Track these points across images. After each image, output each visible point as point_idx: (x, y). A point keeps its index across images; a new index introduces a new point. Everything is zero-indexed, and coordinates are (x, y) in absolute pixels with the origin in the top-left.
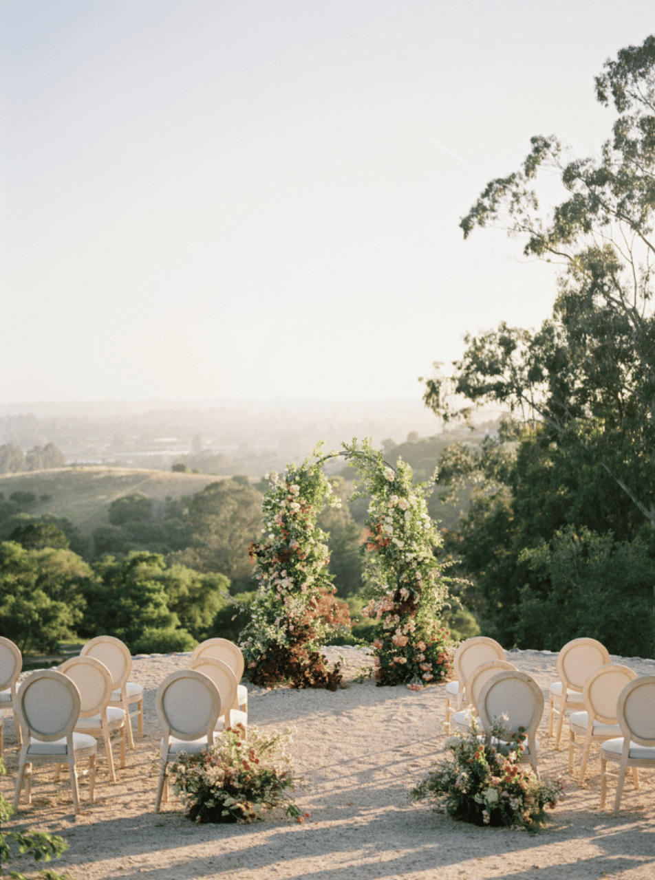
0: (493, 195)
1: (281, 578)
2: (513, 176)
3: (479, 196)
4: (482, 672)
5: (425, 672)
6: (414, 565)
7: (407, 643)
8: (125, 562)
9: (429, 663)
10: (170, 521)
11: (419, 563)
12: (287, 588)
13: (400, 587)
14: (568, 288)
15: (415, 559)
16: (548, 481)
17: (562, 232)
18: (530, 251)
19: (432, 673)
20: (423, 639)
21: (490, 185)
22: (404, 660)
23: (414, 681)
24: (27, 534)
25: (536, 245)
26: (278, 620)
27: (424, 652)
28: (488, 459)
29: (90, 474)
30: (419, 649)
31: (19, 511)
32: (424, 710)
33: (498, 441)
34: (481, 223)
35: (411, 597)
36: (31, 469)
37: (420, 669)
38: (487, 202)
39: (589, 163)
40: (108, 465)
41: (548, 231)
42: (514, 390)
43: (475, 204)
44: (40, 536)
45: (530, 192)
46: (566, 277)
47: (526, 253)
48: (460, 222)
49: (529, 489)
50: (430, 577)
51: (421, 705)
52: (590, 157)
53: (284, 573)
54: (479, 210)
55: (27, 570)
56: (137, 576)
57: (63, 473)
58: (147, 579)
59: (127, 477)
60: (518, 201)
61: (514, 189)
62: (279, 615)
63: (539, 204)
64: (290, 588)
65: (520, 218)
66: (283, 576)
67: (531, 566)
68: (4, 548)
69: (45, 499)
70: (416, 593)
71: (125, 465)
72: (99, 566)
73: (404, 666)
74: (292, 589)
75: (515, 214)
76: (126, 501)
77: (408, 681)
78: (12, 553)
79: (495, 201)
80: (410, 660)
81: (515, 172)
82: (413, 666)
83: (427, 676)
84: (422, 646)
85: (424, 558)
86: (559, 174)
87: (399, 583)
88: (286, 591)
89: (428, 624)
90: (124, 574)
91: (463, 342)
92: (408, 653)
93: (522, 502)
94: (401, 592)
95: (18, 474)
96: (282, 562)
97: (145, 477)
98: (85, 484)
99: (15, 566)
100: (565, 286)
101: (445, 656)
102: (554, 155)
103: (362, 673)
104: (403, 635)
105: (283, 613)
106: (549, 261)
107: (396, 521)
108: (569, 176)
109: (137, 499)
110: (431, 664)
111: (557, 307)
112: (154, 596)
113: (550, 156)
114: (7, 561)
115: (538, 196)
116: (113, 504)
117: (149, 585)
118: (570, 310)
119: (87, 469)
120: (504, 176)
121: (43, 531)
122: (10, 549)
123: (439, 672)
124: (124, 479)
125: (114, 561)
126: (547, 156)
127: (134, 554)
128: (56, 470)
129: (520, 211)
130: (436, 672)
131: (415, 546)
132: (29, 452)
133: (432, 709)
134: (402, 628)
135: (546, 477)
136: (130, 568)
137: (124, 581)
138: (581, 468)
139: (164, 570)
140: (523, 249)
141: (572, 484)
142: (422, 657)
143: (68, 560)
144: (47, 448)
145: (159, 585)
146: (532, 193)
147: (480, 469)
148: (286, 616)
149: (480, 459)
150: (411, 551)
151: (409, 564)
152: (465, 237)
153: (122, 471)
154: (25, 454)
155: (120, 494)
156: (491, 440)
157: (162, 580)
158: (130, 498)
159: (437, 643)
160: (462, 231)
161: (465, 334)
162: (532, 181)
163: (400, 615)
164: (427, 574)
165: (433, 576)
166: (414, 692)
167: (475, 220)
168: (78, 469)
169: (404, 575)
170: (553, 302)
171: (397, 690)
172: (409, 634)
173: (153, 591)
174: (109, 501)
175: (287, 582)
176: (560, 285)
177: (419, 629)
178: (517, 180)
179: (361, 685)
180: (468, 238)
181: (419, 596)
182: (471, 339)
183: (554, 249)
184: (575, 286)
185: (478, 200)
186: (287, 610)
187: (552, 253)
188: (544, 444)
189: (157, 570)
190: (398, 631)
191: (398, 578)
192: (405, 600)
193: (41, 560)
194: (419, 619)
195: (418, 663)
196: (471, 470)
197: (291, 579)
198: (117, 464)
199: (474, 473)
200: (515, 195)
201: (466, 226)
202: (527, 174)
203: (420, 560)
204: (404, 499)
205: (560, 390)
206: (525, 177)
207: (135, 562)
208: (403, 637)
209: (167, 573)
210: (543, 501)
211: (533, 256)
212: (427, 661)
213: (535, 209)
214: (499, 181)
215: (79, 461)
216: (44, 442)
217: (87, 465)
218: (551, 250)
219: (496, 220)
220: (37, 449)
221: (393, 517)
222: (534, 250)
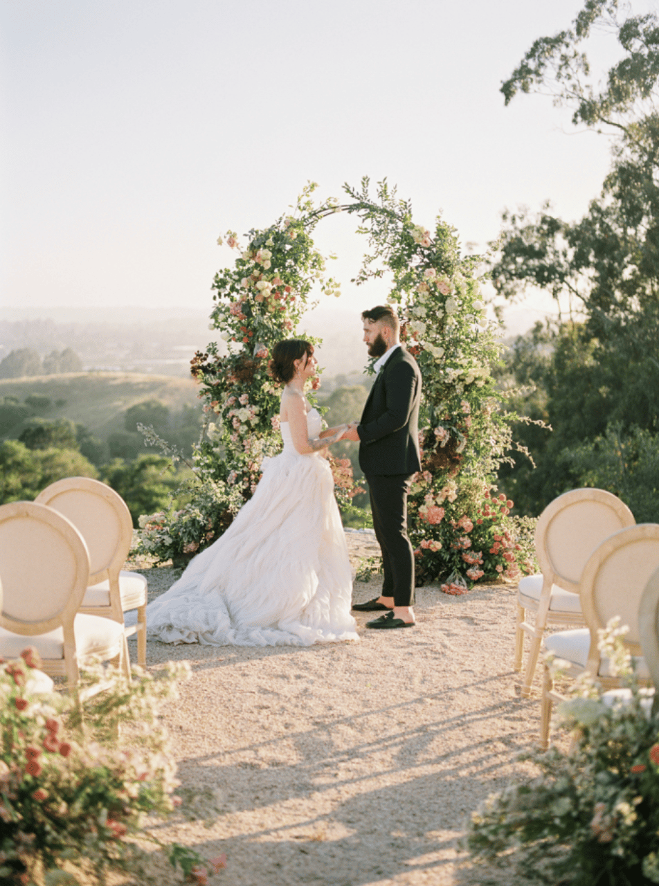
0: (539, 56)
1: (239, 406)
2: (563, 34)
3: (523, 56)
4: (617, 549)
5: (470, 566)
6: (459, 388)
7: (443, 519)
8: (133, 465)
9: (477, 551)
10: (187, 429)
11: (467, 388)
12: (248, 423)
13: (434, 426)
14: (623, 158)
15: (461, 379)
16: (589, 380)
17: (618, 94)
18: (579, 119)
19: (482, 567)
20: (468, 514)
21: (536, 44)
22: (437, 546)
23: (454, 580)
24: (35, 437)
25: (587, 112)
26: (233, 474)
27: (469, 535)
28: (520, 361)
29: (106, 380)
30: (461, 529)
31: (34, 415)
32: (472, 627)
33: (532, 343)
34: (525, 89)
35: (453, 442)
36: (48, 373)
37: (462, 561)
38: (532, 64)
39: (650, 20)
40: (126, 371)
41: (601, 97)
42: (557, 276)
43: (518, 66)
44: (50, 439)
45: (581, 54)
46: (622, 145)
47: (575, 121)
48: (501, 86)
49: (567, 390)
50: (485, 411)
51: (465, 618)
52: (652, 12)
53: (243, 399)
54: (523, 73)
55: (30, 471)
56: (144, 480)
57: (79, 378)
58: (156, 483)
59: (145, 383)
60: (567, 64)
61: (563, 48)
62: (235, 468)
63: (590, 69)
64: (253, 424)
65: (568, 83)
66: (242, 403)
67: (573, 467)
68: (6, 447)
69: (60, 403)
70: (461, 435)
71: (144, 372)
72: (106, 469)
73: (436, 555)
74: (257, 425)
75: (563, 79)
76: (143, 408)
77: (443, 579)
78: (14, 453)
79: (541, 64)
80: (447, 547)
81: (566, 31)
82: (452, 555)
83: (475, 573)
84: (467, 523)
85: (476, 379)
86: (616, 31)
87: (432, 418)
88: (246, 428)
89: (477, 488)
90: (133, 477)
91: (501, 219)
92: (444, 534)
93: (559, 404)
94: (436, 432)
95: (34, 379)
96: (242, 382)
97: (162, 384)
98: (101, 389)
99: (18, 466)
100: (619, 156)
101: (504, 541)
102: (610, 12)
103: (369, 566)
104: (436, 505)
105: (241, 465)
106: (599, 132)
107: (432, 315)
108: (627, 33)
109: (153, 405)
110: (480, 554)
111: (607, 185)
112: (163, 501)
113: (605, 13)
114: (9, 462)
115: (589, 60)
116: (130, 411)
117: (157, 489)
118: (625, 182)
119: (104, 375)
120: (552, 34)
121: (53, 434)
122: (12, 449)
123: (494, 567)
124: (141, 386)
125: (122, 464)
126: (602, 13)
127: (143, 457)
128: (72, 375)
129: (569, 77)
130: (490, 566)
131: (462, 359)
132: (46, 358)
133: (487, 626)
134: (435, 494)
135: (587, 377)
136: (139, 471)
137: (132, 485)
138: (627, 366)
139: (175, 474)
140: (571, 117)
141: (616, 384)
142: (467, 542)
143: (73, 461)
144: (64, 353)
145: (167, 490)
146: (583, 56)
147: (511, 373)
148: (245, 469)
149: (512, 362)
150: (455, 366)
151: (450, 387)
152: (506, 103)
153: (139, 378)
154: (42, 359)
155: (137, 400)
156: (524, 342)
157: (172, 485)
158: (147, 405)
159: (491, 520)
160: (502, 97)
161: (503, 211)
162: (584, 40)
163: (433, 473)
164: (479, 406)
165: (489, 409)
166: (453, 597)
167: (518, 84)
168: (95, 374)
169: (442, 407)
170: (603, 179)
171: (425, 593)
172: (446, 504)
173: (162, 496)
174: (125, 408)
175: (247, 413)
176: (614, 154)
177: (462, 497)
178: (567, 39)
179: (367, 585)
180: (509, 105)
181: (465, 442)
182: (509, 216)
183: (606, 119)
184: (631, 156)
185: (522, 61)
186: (247, 460)
187: (604, 124)
188: (586, 339)
189: (167, 475)
190: (429, 499)
191: (432, 409)
192: (443, 445)
193: (46, 460)
194: (463, 480)
195: (460, 552)
196: (502, 374)
197: (256, 409)
198: (136, 371)
199: (504, 377)
200: (564, 58)
201: (507, 90)
202: (579, 33)
203: (468, 381)
204: (446, 278)
205: (607, 276)
206: (575, 36)
207: (143, 466)
208: (437, 509)
209: (177, 478)
210: (582, 404)
211: (582, 125)
212: (474, 548)
213: (586, 74)
214: (546, 40)
215: (97, 367)
216: (62, 347)
217: (106, 371)
218: (603, 120)
219: (541, 84)
220: (54, 354)
221: (426, 306)
222: (584, 118)
